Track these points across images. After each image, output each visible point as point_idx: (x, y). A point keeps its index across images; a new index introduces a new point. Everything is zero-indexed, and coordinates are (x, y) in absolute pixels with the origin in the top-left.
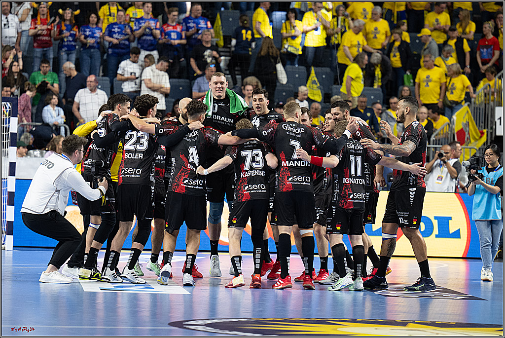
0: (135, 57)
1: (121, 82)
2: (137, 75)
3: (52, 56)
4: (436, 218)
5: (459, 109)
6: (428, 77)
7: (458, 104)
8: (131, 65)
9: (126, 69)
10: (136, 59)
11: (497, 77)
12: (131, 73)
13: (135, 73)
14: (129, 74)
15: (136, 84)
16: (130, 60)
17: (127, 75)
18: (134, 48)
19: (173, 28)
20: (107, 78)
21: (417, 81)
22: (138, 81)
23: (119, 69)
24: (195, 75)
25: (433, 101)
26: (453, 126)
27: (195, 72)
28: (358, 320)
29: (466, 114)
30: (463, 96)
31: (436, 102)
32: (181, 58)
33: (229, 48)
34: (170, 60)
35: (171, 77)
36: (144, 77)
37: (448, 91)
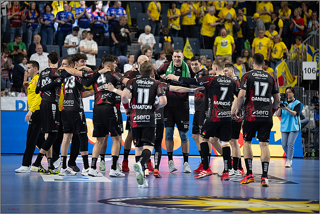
0: (76, 33)
1: (66, 48)
2: (77, 44)
3: (22, 32)
5: (280, 63)
6: (260, 43)
7: (279, 60)
8: (73, 37)
9: (70, 40)
10: (76, 34)
12: (73, 43)
13: (76, 43)
14: (72, 43)
15: (76, 50)
16: (72, 34)
17: (70, 44)
18: (75, 27)
20: (58, 46)
21: (253, 46)
22: (77, 48)
23: (66, 40)
24: (114, 43)
26: (276, 74)
27: (114, 42)
28: (218, 197)
29: (284, 67)
30: (282, 55)
33: (135, 26)
34: (97, 34)
35: (98, 45)
36: (81, 45)
37: (272, 52)
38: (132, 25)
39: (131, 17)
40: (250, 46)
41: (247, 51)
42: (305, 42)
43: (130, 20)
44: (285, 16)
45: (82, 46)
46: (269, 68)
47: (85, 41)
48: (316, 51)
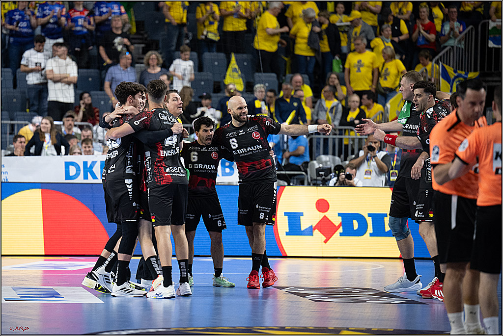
0: (40, 46)
1: (24, 74)
2: (43, 66)
4: (370, 215)
5: (394, 96)
6: (359, 62)
7: (392, 91)
8: (35, 54)
9: (30, 59)
10: (41, 47)
11: (434, 61)
12: (36, 64)
13: (40, 64)
14: (35, 64)
15: (41, 75)
16: (34, 49)
17: (32, 66)
18: (38, 36)
19: (81, 14)
20: (9, 70)
21: (347, 66)
22: (43, 72)
23: (23, 60)
24: (105, 64)
25: (365, 87)
26: (387, 115)
27: (104, 62)
28: (286, 328)
29: (400, 101)
30: (397, 82)
31: (368, 88)
32: (90, 46)
33: (142, 34)
34: (77, 49)
35: (79, 67)
36: (48, 68)
37: (381, 77)
38: (138, 33)
39: (135, 18)
40: (341, 66)
41: (334, 76)
42: (438, 60)
43: (134, 24)
44: (402, 14)
45: (51, 68)
46: (375, 104)
47: (55, 61)
48: (456, 75)
